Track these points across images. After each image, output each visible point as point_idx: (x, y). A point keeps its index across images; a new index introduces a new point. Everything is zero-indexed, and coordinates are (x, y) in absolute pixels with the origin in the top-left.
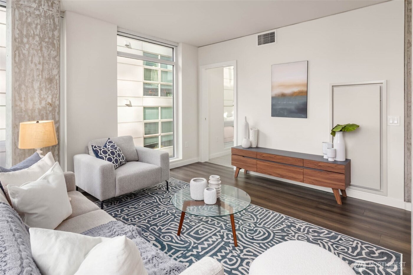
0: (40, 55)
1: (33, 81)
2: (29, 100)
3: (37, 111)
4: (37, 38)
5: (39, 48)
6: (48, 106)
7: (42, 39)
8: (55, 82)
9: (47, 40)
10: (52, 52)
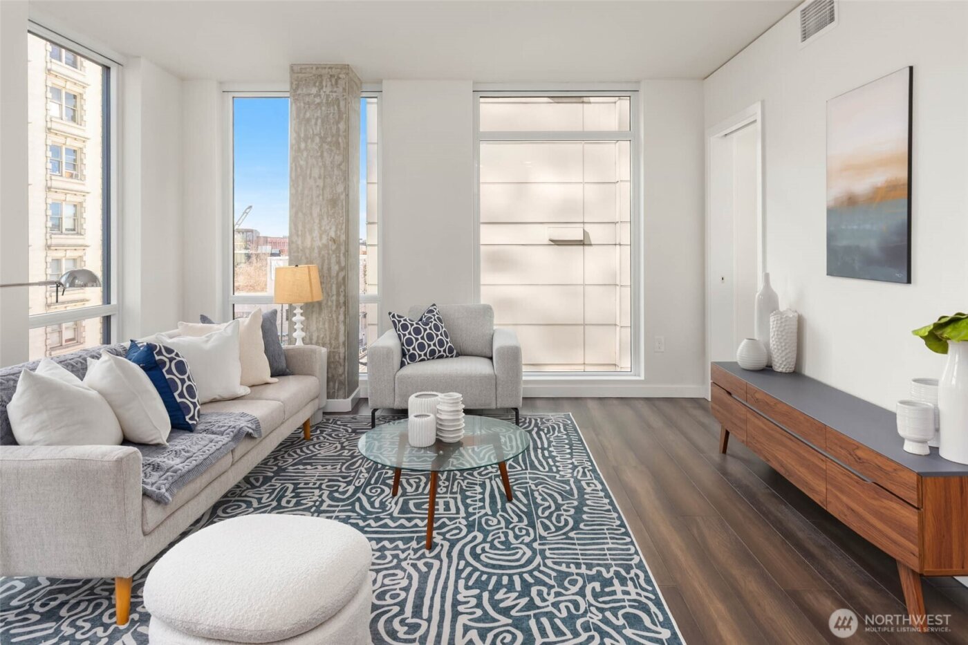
0: (320, 164)
1: (312, 205)
2: (307, 234)
3: (316, 251)
4: (317, 140)
5: (319, 154)
6: (330, 243)
7: (323, 140)
8: (340, 204)
9: (329, 139)
10: (336, 157)
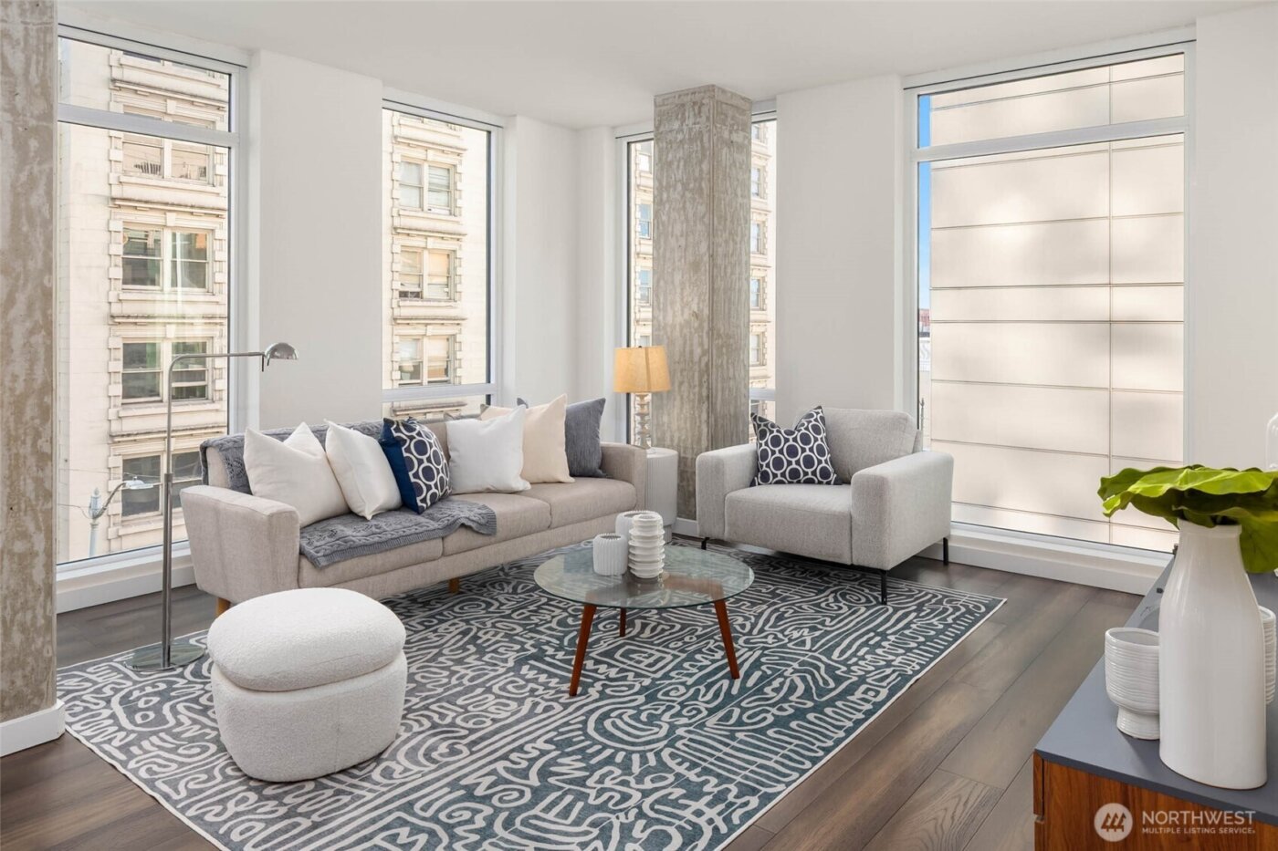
0: (683, 218)
1: (674, 270)
2: (669, 308)
3: (678, 327)
4: (679, 187)
5: (681, 205)
6: (692, 318)
7: (685, 186)
8: (703, 269)
9: (692, 186)
10: (699, 207)
